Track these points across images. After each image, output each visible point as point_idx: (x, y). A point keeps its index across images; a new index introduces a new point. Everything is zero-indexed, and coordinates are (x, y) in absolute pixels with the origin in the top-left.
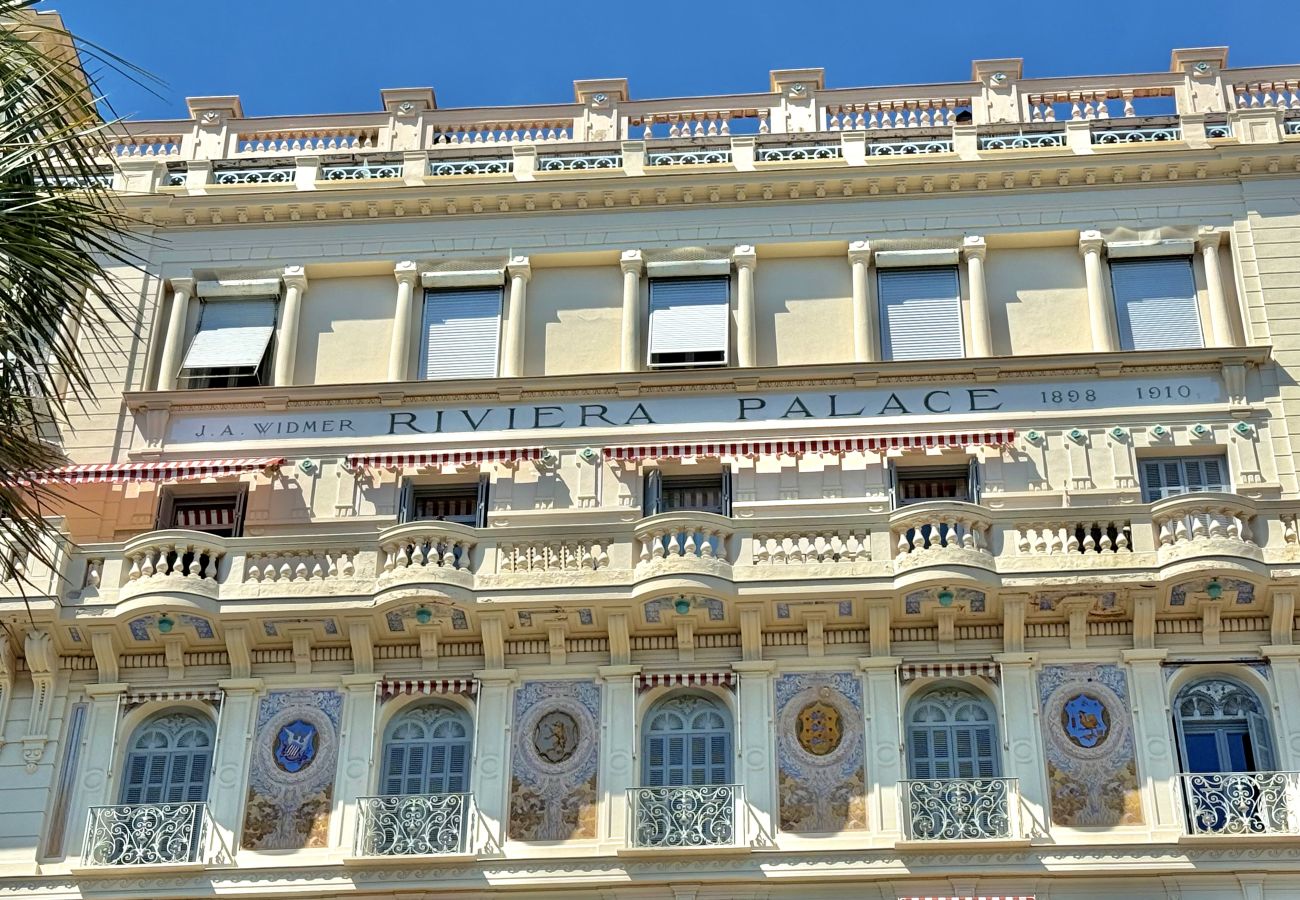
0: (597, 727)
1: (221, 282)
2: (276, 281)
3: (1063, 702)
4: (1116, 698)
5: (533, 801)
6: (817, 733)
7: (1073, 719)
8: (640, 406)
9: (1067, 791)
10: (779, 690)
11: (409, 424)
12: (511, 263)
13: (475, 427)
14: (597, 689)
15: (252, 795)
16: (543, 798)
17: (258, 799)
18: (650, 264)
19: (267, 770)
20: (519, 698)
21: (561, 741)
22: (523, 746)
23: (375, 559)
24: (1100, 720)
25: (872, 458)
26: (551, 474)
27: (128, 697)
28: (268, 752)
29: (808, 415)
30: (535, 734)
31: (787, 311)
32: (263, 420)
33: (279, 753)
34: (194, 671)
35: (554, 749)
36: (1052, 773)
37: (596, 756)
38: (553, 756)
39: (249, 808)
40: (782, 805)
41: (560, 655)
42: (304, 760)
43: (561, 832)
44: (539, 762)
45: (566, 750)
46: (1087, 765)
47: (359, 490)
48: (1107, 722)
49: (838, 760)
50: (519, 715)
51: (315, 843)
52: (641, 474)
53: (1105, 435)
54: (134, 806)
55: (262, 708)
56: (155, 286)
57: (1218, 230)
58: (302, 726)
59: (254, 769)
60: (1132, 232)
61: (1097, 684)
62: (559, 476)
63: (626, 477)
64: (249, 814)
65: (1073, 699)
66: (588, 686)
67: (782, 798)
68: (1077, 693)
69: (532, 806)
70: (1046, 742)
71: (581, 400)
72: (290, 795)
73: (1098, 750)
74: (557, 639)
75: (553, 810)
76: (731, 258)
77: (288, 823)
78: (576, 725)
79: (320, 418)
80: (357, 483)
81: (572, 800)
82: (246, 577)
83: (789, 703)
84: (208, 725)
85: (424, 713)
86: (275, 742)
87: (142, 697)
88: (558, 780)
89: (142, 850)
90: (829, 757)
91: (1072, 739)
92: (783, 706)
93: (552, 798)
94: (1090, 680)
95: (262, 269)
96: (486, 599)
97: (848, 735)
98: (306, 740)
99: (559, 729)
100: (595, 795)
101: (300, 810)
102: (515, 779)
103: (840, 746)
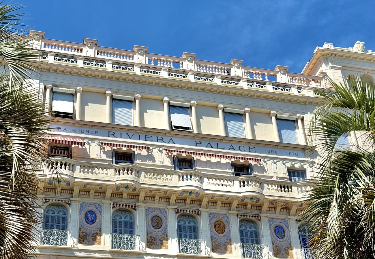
0: (167, 221)
1: (59, 88)
2: (75, 90)
3: (275, 227)
4: (286, 228)
5: (152, 238)
6: (219, 228)
7: (277, 232)
8: (171, 139)
9: (277, 249)
10: (210, 217)
11: (113, 135)
12: (136, 96)
13: (130, 138)
14: (166, 211)
15: (80, 230)
16: (155, 238)
17: (82, 231)
18: (170, 102)
19: (84, 223)
20: (147, 211)
21: (158, 224)
22: (149, 224)
23: (114, 171)
24: (283, 233)
25: (228, 160)
26: (151, 153)
27: (46, 199)
28: (83, 219)
29: (212, 147)
30: (151, 221)
31: (203, 119)
32: (75, 128)
33: (86, 219)
34: (62, 194)
35: (156, 226)
36: (273, 244)
37: (167, 229)
38: (156, 227)
39: (80, 233)
40: (212, 246)
41: (157, 201)
42: (93, 221)
43: (160, 247)
44: (153, 228)
45: (160, 226)
46: (281, 243)
47: (101, 151)
48: (285, 233)
49: (224, 236)
50: (147, 216)
51: (98, 244)
52: (173, 157)
53: (280, 162)
54: (52, 230)
55: (81, 206)
56: (42, 86)
57: (302, 116)
58: (92, 212)
59: (80, 222)
60: (283, 113)
61: (281, 223)
62: (152, 154)
63: (169, 157)
64: (80, 235)
65: (276, 227)
66: (163, 210)
67: (212, 244)
68: (277, 225)
69: (152, 240)
70: (271, 237)
71: (156, 135)
72: (90, 230)
73: (283, 240)
74: (157, 197)
75: (157, 241)
76: (190, 103)
77: (90, 238)
78: (161, 220)
79: (90, 130)
80: (101, 149)
81: (162, 239)
82: (80, 172)
83: (212, 220)
84: (65, 209)
85: (122, 212)
86: (85, 216)
87: (49, 200)
88: (158, 234)
89: (56, 242)
90: (222, 235)
91: (277, 236)
92: (211, 221)
93: (157, 238)
94: (280, 222)
95: (71, 86)
96: (143, 186)
97: (226, 230)
98: (93, 216)
99: (157, 221)
100: (167, 239)
101: (93, 235)
102: (147, 232)
103: (225, 232)
